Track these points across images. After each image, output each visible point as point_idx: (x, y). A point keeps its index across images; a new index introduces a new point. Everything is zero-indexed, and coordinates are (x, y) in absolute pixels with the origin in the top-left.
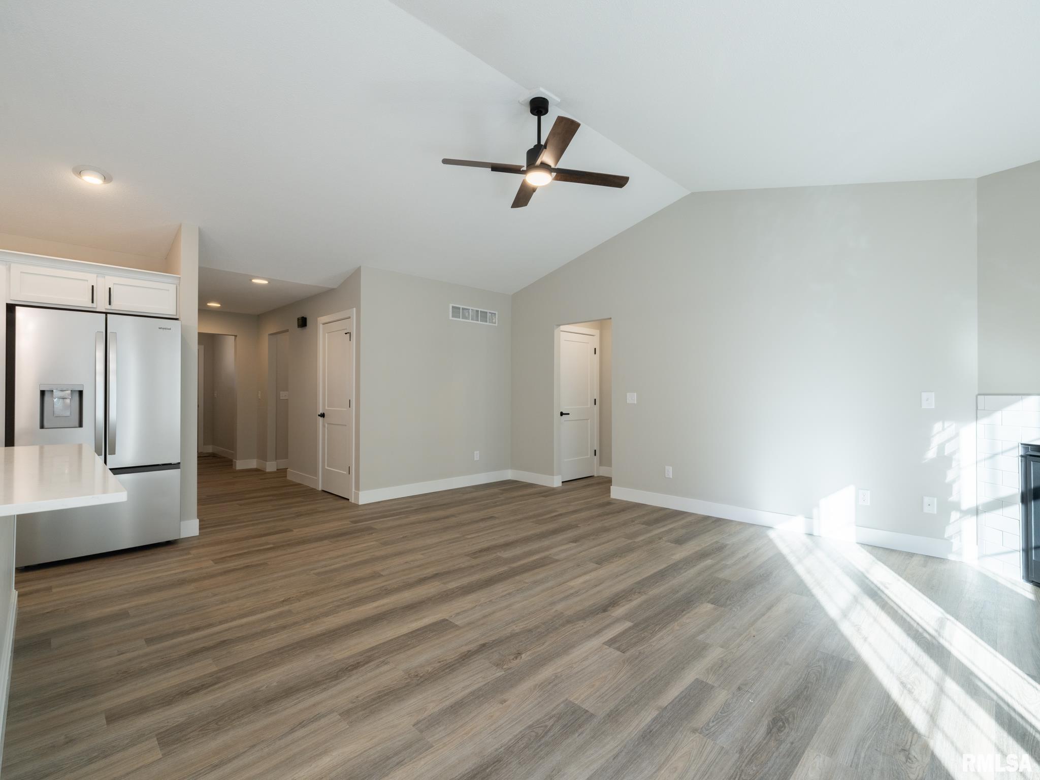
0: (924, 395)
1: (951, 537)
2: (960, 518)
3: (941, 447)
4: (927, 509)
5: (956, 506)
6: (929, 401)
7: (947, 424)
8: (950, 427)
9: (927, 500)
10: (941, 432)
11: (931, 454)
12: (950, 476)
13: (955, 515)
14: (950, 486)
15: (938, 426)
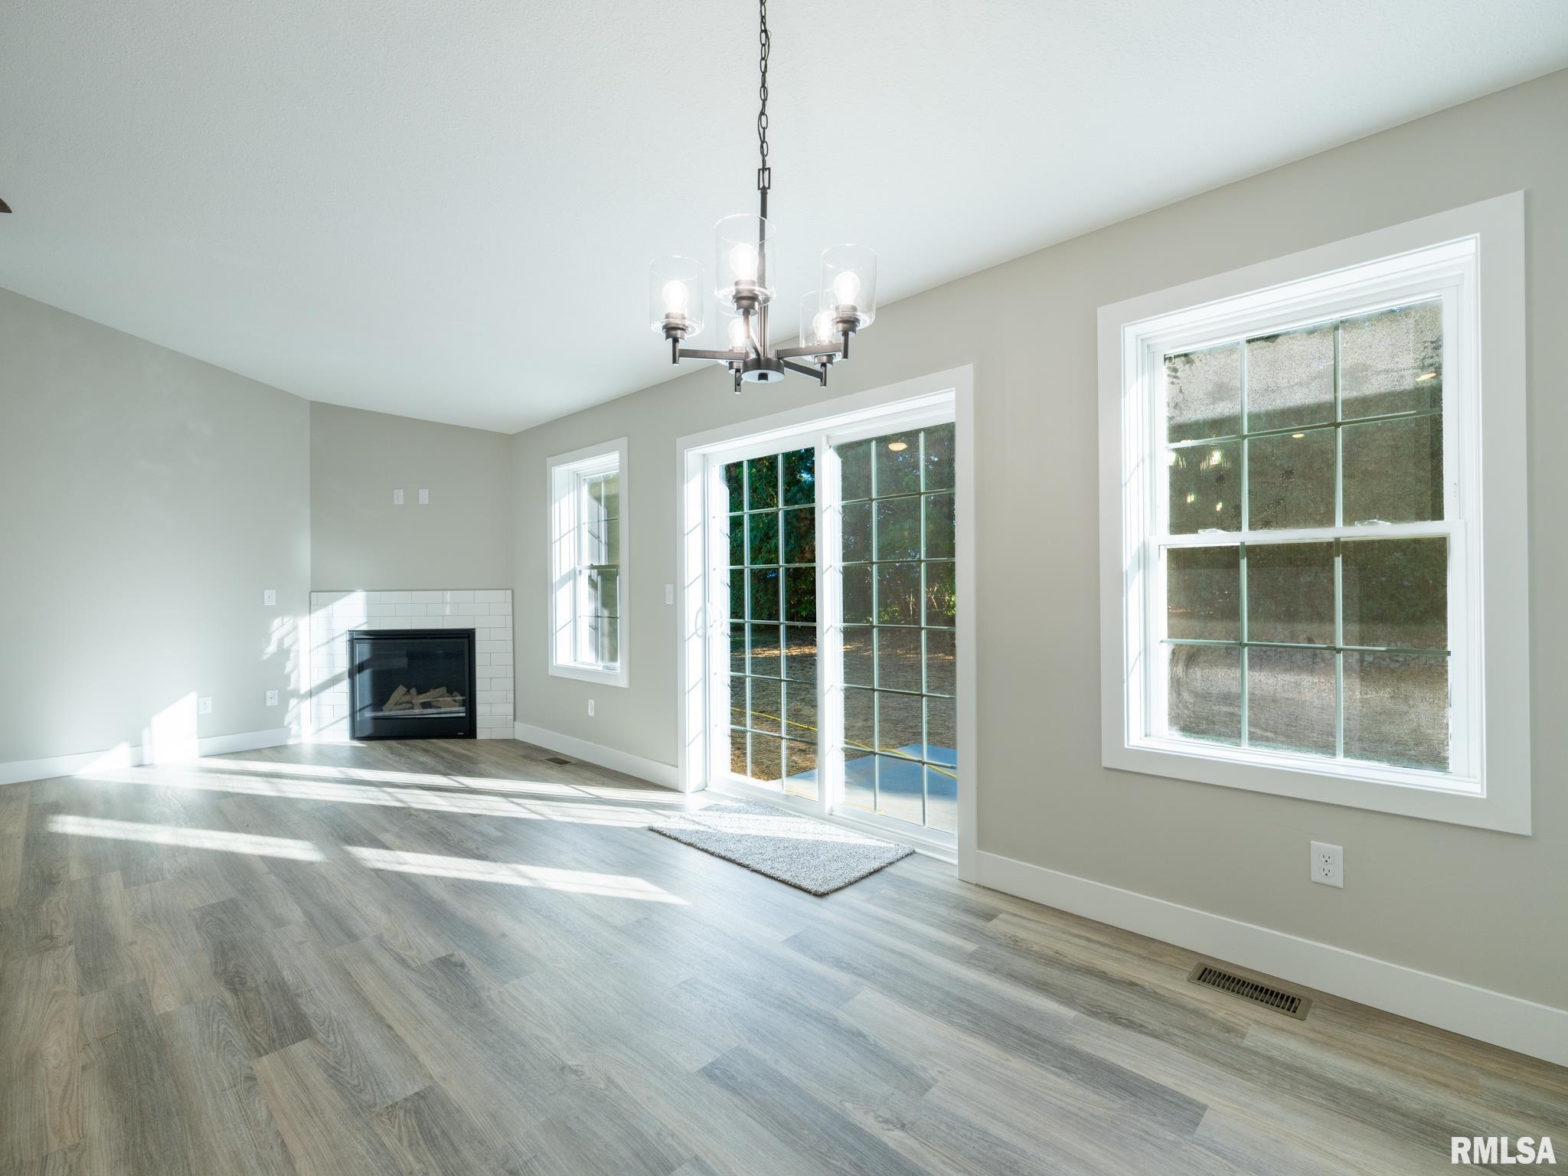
0: (267, 593)
1: (290, 724)
2: (297, 704)
3: (281, 641)
4: (269, 703)
5: (295, 694)
6: (270, 598)
7: (286, 619)
8: (289, 621)
9: (269, 694)
10: (279, 627)
11: (272, 649)
12: (289, 666)
13: (293, 702)
14: (288, 677)
15: (277, 622)
